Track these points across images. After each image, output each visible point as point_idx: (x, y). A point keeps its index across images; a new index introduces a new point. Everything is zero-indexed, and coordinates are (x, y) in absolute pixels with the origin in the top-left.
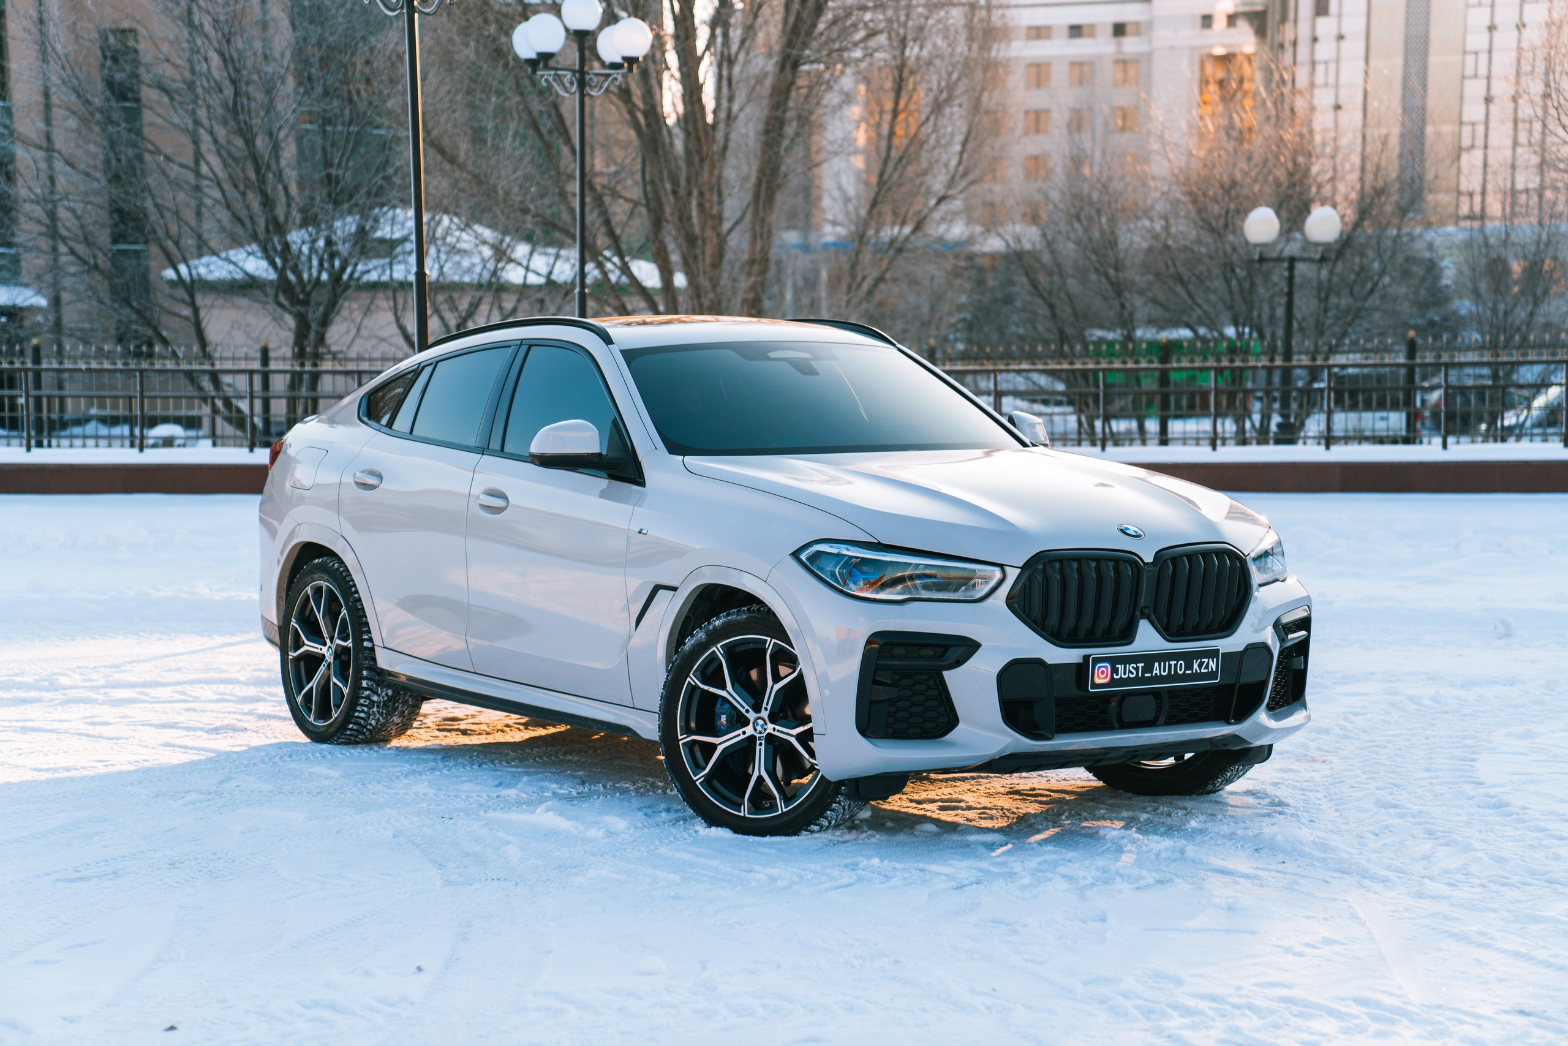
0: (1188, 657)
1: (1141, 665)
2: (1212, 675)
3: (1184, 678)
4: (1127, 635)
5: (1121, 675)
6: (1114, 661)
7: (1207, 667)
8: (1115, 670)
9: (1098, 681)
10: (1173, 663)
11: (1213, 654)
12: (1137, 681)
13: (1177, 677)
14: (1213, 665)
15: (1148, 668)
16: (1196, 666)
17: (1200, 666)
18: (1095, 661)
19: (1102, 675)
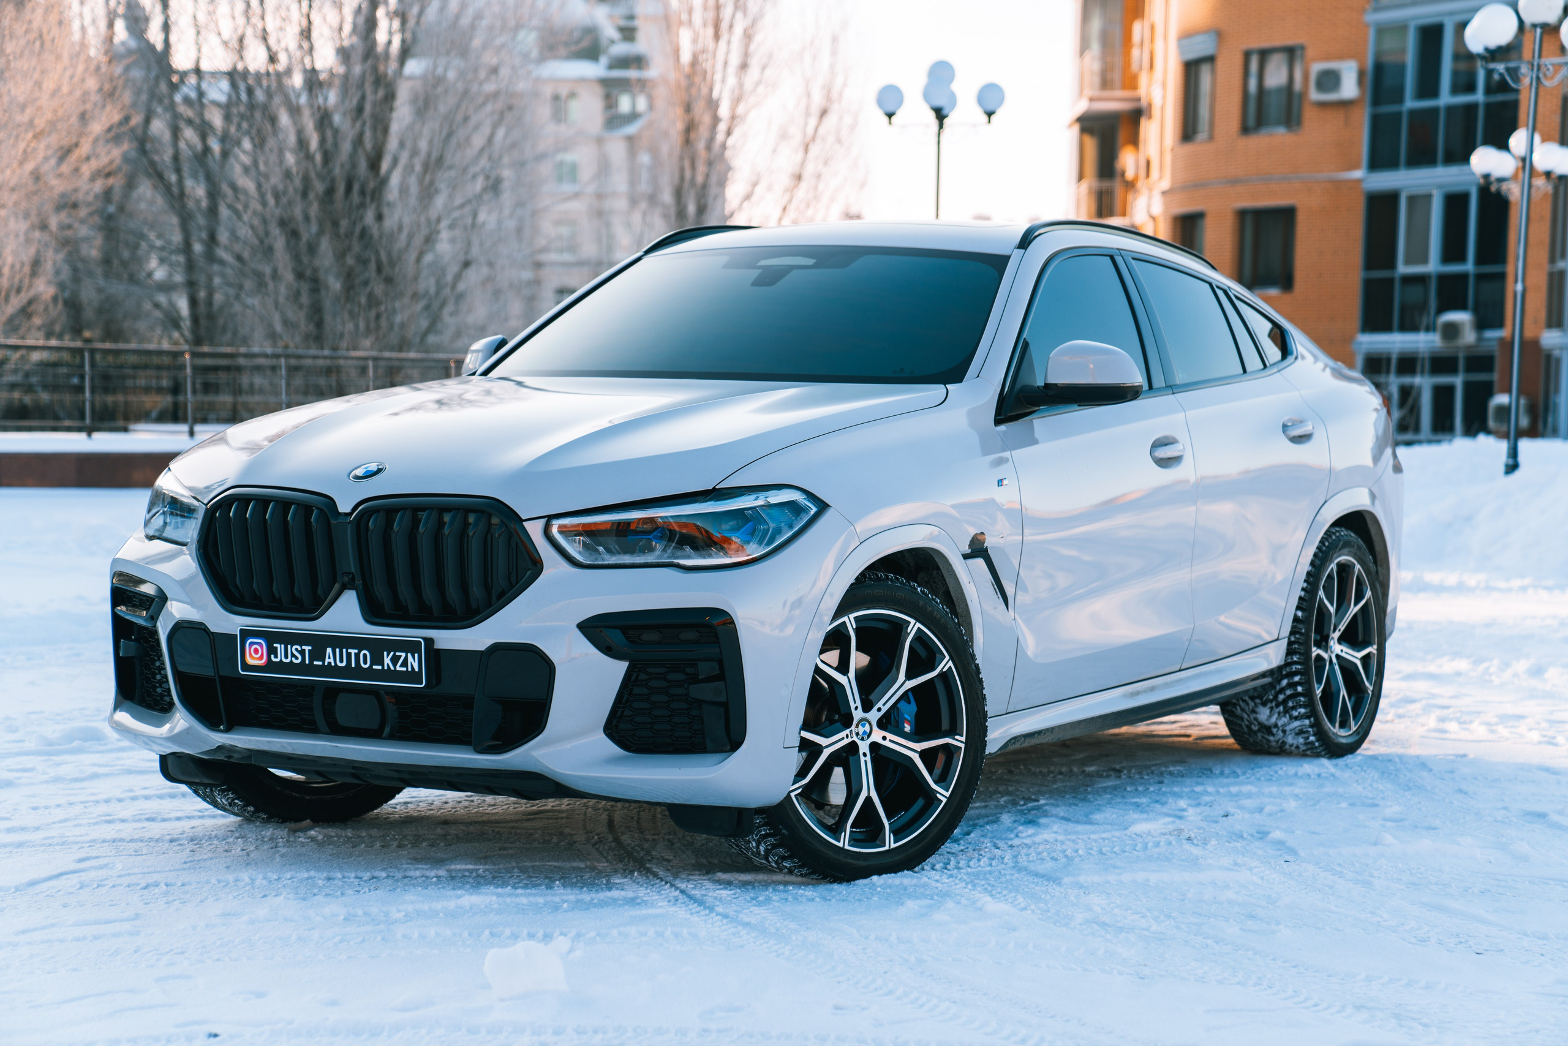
0: (377, 647)
1: (307, 648)
2: (414, 676)
3: (370, 674)
4: (316, 607)
5: (280, 657)
6: (272, 638)
7: (405, 664)
8: (272, 651)
9: (250, 661)
10: (353, 651)
11: (411, 647)
12: (301, 669)
13: (358, 672)
14: (413, 662)
15: (317, 654)
16: (387, 661)
17: (395, 660)
18: (246, 634)
19: (255, 655)
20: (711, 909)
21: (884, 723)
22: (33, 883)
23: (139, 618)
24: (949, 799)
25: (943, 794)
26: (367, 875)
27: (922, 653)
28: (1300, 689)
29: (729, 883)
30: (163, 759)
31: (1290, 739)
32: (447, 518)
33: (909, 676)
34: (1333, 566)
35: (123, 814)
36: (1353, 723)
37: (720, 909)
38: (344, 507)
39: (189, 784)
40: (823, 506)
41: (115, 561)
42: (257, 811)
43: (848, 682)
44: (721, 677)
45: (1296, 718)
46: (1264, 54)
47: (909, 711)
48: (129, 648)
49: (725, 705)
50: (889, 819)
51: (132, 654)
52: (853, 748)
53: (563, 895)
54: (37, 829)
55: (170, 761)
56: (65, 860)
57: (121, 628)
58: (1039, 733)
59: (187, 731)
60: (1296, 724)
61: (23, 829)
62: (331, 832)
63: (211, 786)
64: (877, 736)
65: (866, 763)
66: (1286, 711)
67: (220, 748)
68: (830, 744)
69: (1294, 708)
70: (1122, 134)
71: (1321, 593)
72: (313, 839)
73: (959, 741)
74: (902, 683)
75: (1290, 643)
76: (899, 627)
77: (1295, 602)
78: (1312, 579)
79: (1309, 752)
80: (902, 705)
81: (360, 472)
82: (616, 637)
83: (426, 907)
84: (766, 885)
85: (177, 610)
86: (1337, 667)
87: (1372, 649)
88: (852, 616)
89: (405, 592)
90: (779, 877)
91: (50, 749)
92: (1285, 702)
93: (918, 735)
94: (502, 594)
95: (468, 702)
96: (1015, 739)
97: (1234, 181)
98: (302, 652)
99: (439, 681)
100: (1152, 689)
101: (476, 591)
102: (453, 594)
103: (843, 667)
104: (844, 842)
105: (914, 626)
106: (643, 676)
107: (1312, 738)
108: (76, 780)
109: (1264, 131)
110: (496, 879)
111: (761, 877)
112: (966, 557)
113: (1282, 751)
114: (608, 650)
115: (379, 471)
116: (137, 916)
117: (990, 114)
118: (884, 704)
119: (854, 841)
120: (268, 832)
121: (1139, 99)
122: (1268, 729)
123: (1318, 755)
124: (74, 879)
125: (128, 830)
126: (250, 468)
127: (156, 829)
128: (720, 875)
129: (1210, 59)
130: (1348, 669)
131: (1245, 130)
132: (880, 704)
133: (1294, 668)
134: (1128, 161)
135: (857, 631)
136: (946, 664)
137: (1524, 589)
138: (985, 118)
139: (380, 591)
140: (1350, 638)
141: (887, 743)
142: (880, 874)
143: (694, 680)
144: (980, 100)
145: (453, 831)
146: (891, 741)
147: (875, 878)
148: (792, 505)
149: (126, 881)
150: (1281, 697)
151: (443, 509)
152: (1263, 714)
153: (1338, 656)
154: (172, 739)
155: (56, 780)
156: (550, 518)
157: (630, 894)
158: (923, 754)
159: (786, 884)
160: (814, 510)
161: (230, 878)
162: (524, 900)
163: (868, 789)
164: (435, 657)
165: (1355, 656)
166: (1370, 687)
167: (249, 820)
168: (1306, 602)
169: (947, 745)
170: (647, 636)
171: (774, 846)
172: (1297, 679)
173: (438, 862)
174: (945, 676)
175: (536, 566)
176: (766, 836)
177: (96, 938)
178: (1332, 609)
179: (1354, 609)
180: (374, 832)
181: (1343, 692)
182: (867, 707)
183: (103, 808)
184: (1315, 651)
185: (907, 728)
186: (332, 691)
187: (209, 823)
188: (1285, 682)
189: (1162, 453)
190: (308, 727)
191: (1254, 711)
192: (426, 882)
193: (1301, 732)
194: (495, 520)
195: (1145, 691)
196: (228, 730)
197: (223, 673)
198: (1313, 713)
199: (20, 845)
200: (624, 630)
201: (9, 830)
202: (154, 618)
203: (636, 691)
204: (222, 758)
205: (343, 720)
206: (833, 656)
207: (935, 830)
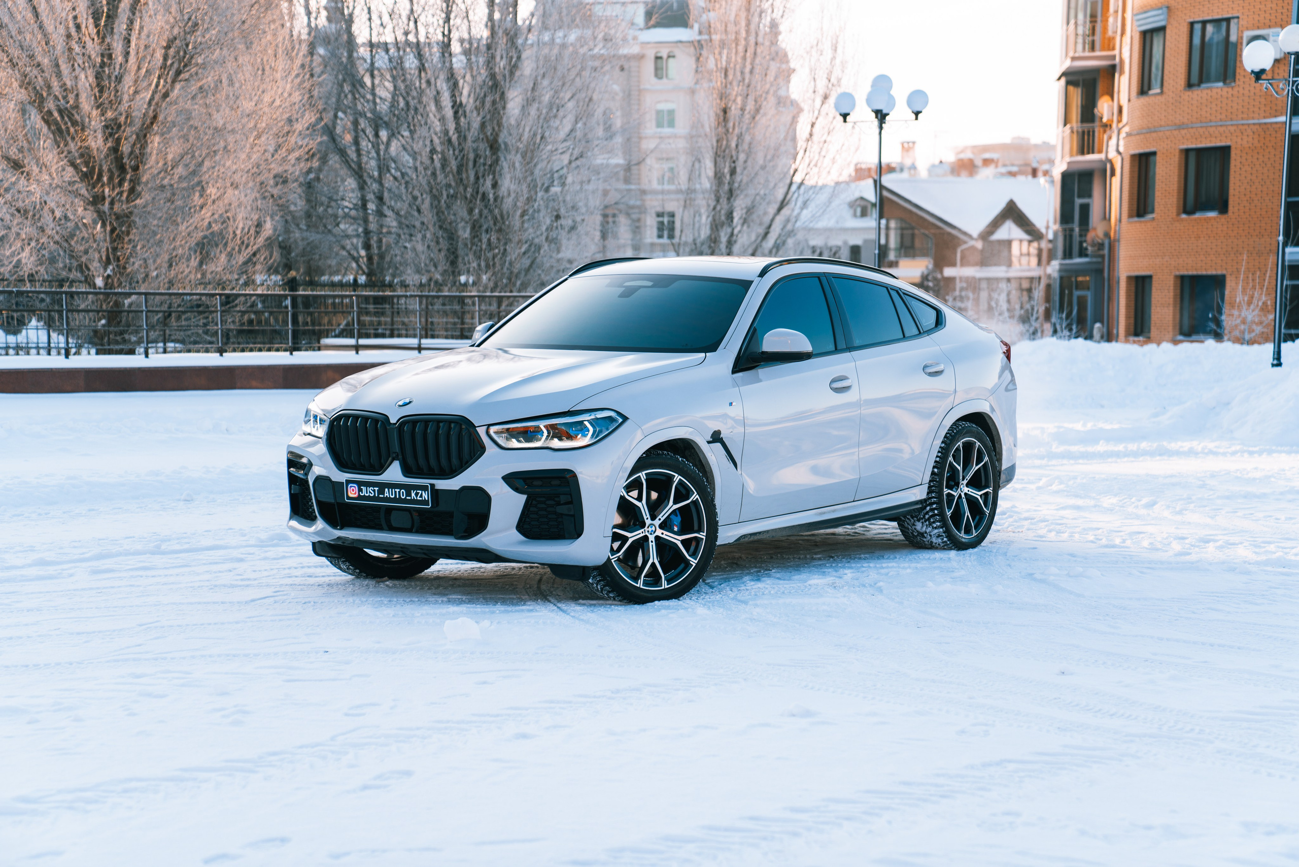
0: (408, 488)
1: (376, 489)
2: (425, 502)
3: (405, 501)
4: (380, 469)
5: (364, 493)
6: (360, 484)
7: (421, 496)
9: (351, 495)
10: (397, 490)
11: (424, 488)
12: (374, 499)
13: (400, 500)
14: (425, 496)
15: (381, 491)
16: (413, 495)
17: (417, 494)
18: (348, 482)
19: (353, 492)
20: (568, 614)
21: (663, 526)
22: (253, 601)
23: (300, 474)
24: (697, 564)
25: (694, 562)
26: (408, 600)
27: (684, 492)
28: (936, 512)
29: (584, 605)
30: (314, 544)
31: (934, 540)
32: (441, 425)
33: (675, 502)
34: (960, 443)
35: (297, 574)
36: (974, 531)
37: (572, 614)
38: (393, 420)
39: (327, 557)
40: (625, 419)
41: (289, 446)
42: (361, 572)
43: (642, 505)
44: (571, 503)
45: (936, 528)
46: (1204, 23)
47: (677, 520)
48: (296, 489)
49: (573, 516)
50: (665, 574)
51: (297, 492)
52: (646, 538)
53: (499, 608)
54: (255, 579)
55: (317, 545)
56: (269, 592)
57: (292, 479)
58: (760, 533)
59: (323, 529)
60: (936, 531)
61: (249, 579)
62: (397, 582)
63: (338, 558)
64: (659, 532)
65: (652, 546)
66: (930, 524)
67: (339, 538)
68: (633, 536)
69: (934, 522)
70: (1100, 87)
71: (951, 459)
72: (387, 586)
73: (702, 535)
74: (671, 506)
75: (929, 487)
76: (670, 479)
77: (932, 464)
78: (944, 452)
79: (944, 547)
80: (673, 517)
81: (401, 403)
82: (520, 483)
83: (432, 612)
84: (601, 605)
85: (318, 470)
86: (964, 500)
87: (990, 490)
88: (644, 473)
89: (422, 462)
90: (610, 602)
91: (262, 544)
92: (929, 519)
93: (680, 533)
94: (467, 462)
95: (451, 515)
96: (745, 536)
97: (1180, 127)
98: (374, 491)
99: (438, 504)
100: (834, 511)
101: (455, 461)
102: (444, 462)
103: (639, 499)
104: (640, 584)
105: (677, 478)
106: (534, 502)
107: (945, 539)
108: (275, 559)
109: (1203, 86)
110: (470, 602)
111: (601, 602)
112: (709, 442)
113: (931, 547)
114: (517, 489)
115: (410, 402)
116: (299, 613)
117: (917, 114)
118: (662, 517)
119: (645, 584)
120: (366, 582)
121: (1114, 57)
122: (922, 535)
123: (951, 549)
124: (272, 599)
125: (298, 581)
126: (351, 400)
127: (312, 581)
128: (581, 601)
129: (1162, 29)
130: (971, 501)
131: (1190, 85)
132: (660, 517)
133: (933, 500)
134: (1104, 107)
135: (647, 480)
136: (695, 496)
137: (1234, 453)
138: (914, 116)
139: (410, 461)
140: (975, 483)
141: (664, 536)
142: (659, 600)
143: (559, 504)
144: (909, 103)
145: (457, 583)
146: (666, 535)
147: (656, 602)
148: (610, 418)
149: (296, 600)
150: (927, 516)
151: (439, 422)
152: (919, 526)
153: (966, 494)
154: (317, 533)
155: (265, 559)
156: (489, 426)
157: (531, 608)
158: (683, 542)
159: (611, 605)
160: (620, 420)
161: (344, 600)
162: (479, 610)
163: (654, 559)
164: (435, 493)
165: (977, 494)
166: (987, 512)
167: (358, 577)
168: (940, 464)
169: (696, 537)
170: (536, 483)
171: (604, 586)
172: (934, 506)
173: (444, 595)
174: (695, 503)
175: (482, 449)
176: (600, 581)
177: (280, 620)
178: (960, 468)
179: (975, 468)
180: (418, 583)
181: (968, 513)
182: (653, 518)
183: (287, 571)
184: (946, 491)
185: (676, 529)
186: (389, 510)
187: (338, 578)
188: (928, 508)
189: (836, 385)
190: (378, 527)
191: (914, 525)
192: (436, 602)
193: (939, 536)
194: (463, 427)
195: (829, 512)
196: (341, 529)
197: (338, 501)
198: (944, 525)
199: (247, 586)
200: (525, 480)
201: (242, 580)
202: (306, 474)
203: (532, 509)
204: (340, 543)
205: (394, 524)
206: (635, 493)
207: (689, 579)
